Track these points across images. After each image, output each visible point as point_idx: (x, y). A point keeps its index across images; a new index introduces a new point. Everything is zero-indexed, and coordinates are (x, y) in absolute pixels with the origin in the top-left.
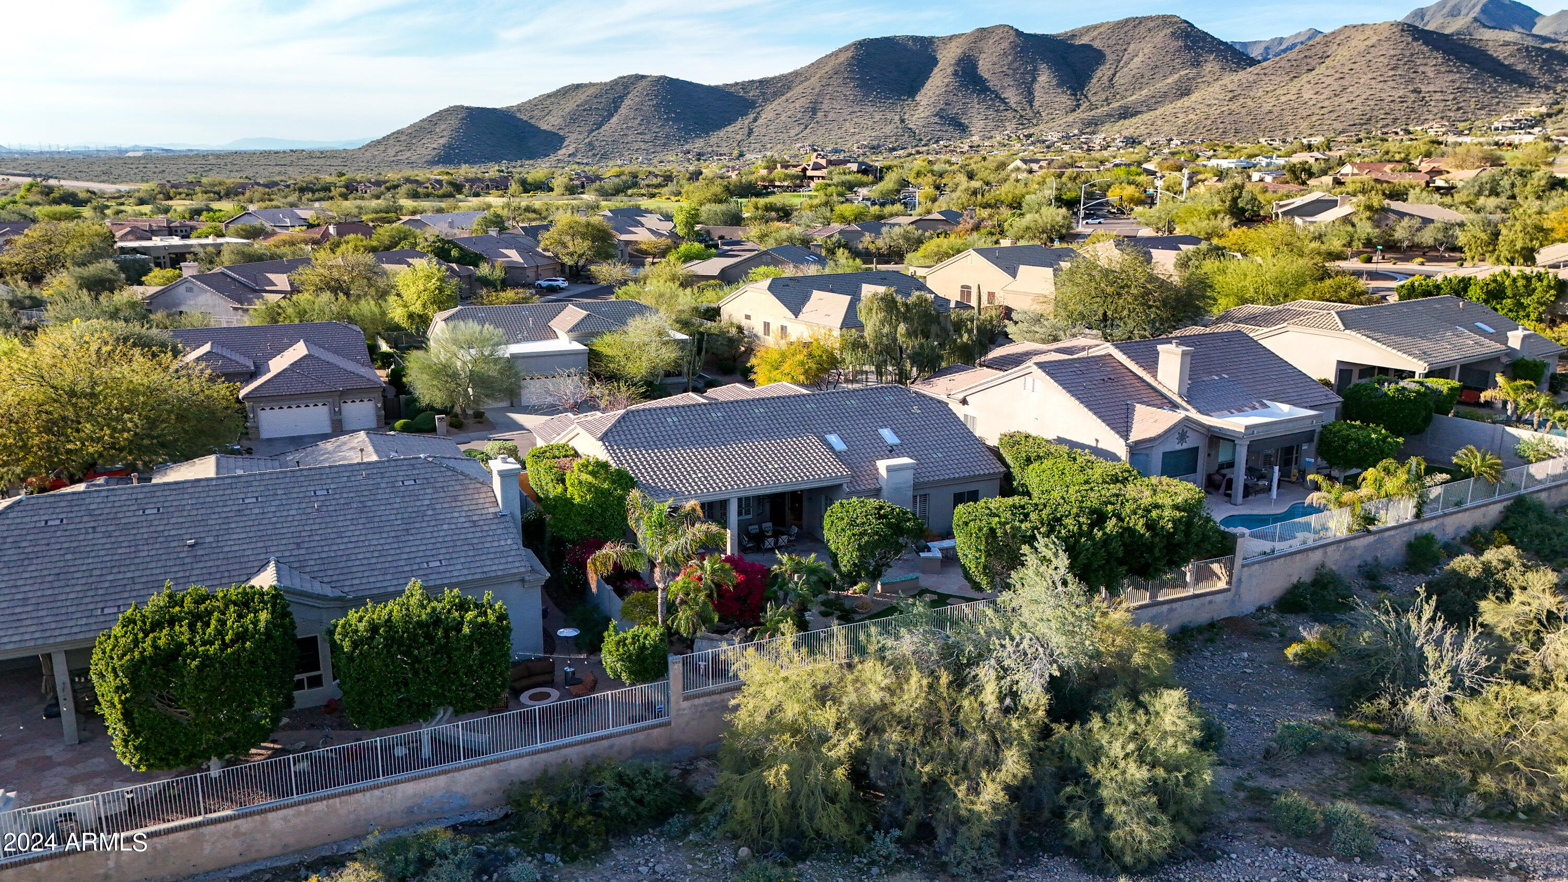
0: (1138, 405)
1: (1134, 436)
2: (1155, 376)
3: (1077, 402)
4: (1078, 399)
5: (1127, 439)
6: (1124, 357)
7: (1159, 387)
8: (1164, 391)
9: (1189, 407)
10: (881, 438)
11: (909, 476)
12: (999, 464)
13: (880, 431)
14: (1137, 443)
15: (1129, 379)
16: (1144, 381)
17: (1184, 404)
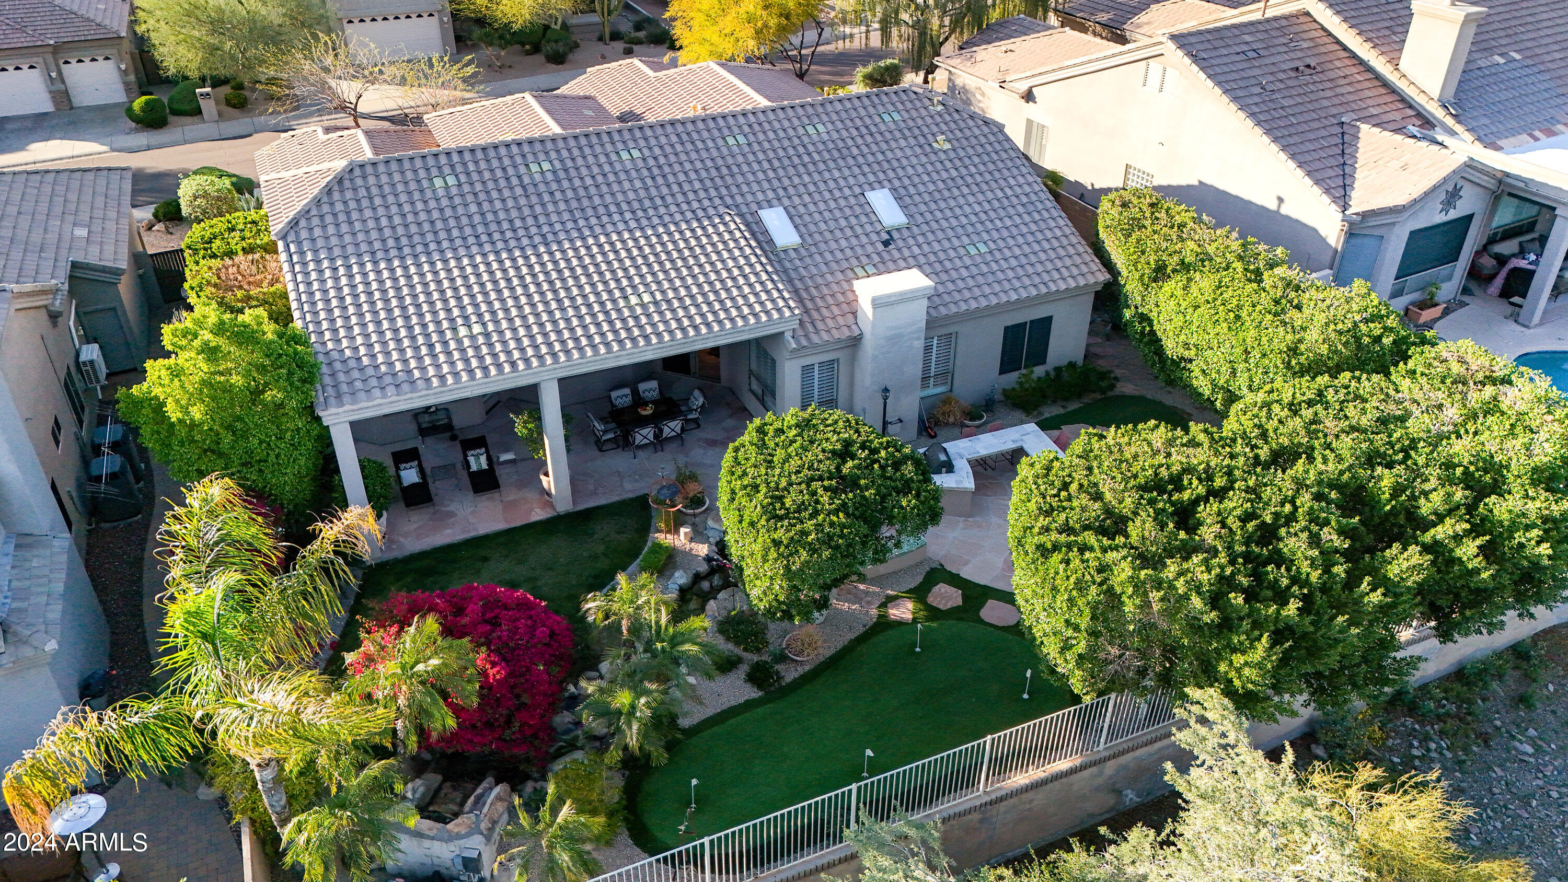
0: (1364, 128)
1: (1360, 202)
2: (1395, 63)
3: (1250, 123)
4: (1252, 115)
5: (1345, 208)
6: (1337, 19)
7: (1401, 85)
8: (1411, 92)
9: (1458, 128)
10: (870, 213)
11: (918, 312)
12: (1096, 265)
13: (870, 195)
14: (1365, 215)
15: (1342, 65)
16: (1369, 69)
17: (1450, 121)
